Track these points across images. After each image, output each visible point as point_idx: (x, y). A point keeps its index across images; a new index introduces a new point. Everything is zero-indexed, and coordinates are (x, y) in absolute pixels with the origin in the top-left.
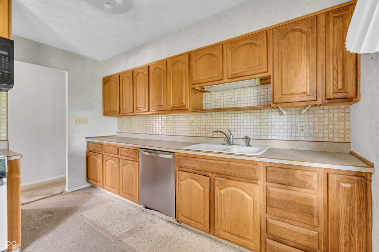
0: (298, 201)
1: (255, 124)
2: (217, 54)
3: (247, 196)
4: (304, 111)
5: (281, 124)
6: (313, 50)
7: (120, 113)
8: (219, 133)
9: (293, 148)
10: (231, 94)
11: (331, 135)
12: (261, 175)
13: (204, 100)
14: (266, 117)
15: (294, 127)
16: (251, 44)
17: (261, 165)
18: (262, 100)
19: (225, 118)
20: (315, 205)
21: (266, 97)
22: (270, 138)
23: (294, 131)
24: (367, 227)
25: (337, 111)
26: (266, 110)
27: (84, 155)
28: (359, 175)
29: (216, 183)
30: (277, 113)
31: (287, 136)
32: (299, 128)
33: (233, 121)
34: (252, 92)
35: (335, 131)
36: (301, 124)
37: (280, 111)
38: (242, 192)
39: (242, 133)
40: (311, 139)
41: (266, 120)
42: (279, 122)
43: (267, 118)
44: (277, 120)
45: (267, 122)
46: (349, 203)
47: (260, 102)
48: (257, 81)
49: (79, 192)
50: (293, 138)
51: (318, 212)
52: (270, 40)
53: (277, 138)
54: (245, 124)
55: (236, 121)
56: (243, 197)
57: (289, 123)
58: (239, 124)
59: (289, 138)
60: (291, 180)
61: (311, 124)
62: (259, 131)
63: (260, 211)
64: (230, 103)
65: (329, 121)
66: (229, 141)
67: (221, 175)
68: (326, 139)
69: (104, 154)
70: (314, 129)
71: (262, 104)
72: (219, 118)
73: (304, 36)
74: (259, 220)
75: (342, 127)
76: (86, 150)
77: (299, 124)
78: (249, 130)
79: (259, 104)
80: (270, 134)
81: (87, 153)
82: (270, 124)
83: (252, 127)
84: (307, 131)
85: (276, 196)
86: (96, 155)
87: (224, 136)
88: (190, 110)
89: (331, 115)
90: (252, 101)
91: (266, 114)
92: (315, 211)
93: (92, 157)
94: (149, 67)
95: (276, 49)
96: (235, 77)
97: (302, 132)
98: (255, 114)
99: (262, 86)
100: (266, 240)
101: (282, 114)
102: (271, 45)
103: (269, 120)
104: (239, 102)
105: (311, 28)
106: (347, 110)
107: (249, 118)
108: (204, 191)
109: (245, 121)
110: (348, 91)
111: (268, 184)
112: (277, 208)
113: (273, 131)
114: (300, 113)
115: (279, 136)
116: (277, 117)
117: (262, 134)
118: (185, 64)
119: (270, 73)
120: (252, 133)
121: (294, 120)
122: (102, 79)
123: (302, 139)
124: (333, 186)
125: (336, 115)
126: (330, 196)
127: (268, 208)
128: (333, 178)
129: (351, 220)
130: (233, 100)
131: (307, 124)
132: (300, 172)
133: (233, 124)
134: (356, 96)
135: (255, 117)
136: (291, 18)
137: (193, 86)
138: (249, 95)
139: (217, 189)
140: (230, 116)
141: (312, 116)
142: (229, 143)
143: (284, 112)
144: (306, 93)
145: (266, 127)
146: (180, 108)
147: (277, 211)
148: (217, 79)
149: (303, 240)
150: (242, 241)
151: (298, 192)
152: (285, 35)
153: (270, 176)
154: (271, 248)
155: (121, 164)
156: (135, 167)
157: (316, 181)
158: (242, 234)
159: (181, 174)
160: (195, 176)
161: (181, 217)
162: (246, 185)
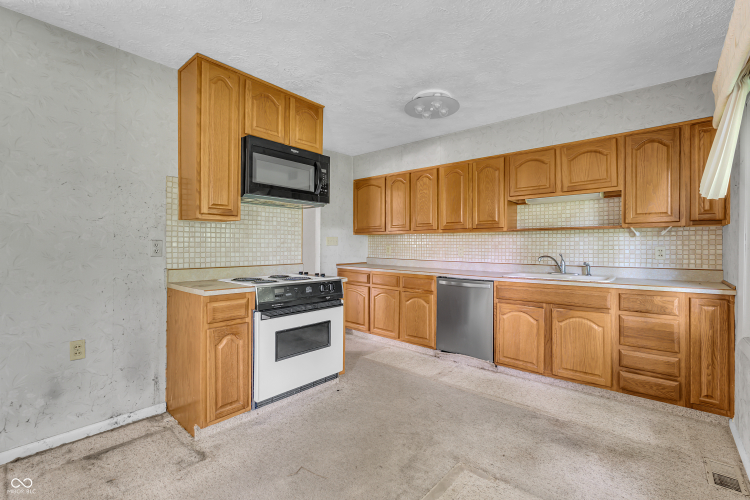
0: (657, 328)
1: (596, 247)
2: (547, 161)
3: (596, 327)
4: (663, 233)
5: (632, 247)
6: (676, 164)
7: (385, 230)
8: (546, 259)
9: (650, 277)
10: (560, 208)
11: (699, 262)
12: (612, 303)
13: (518, 215)
14: (611, 239)
15: (650, 252)
16: (595, 152)
17: (613, 292)
18: (606, 218)
19: (550, 239)
20: (676, 330)
21: (611, 213)
22: (617, 265)
23: (650, 256)
24: (729, 347)
25: (706, 233)
26: (612, 230)
28: (722, 298)
29: (555, 314)
30: (627, 234)
31: (641, 263)
32: (657, 253)
33: (563, 243)
34: (591, 206)
35: (704, 257)
36: (660, 248)
37: (631, 232)
38: (589, 322)
39: (576, 259)
40: (673, 266)
41: (611, 243)
42: (629, 245)
43: (613, 241)
44: (627, 243)
45: (613, 245)
46: (712, 326)
47: (603, 220)
48: (601, 195)
50: (649, 266)
51: (679, 338)
52: (622, 149)
53: (627, 265)
54: (581, 247)
55: (567, 243)
56: (591, 328)
57: (644, 247)
58: (572, 248)
59: (643, 265)
60: (649, 307)
61: (673, 247)
62: (601, 256)
63: (612, 343)
64: (559, 220)
65: (696, 245)
66: (558, 268)
67: (560, 305)
68: (692, 267)
69: (372, 286)
70: (676, 254)
71: (606, 222)
72: (542, 240)
73: (665, 148)
74: (609, 352)
75: (712, 252)
77: (657, 248)
78: (586, 255)
79: (601, 222)
80: (617, 260)
82: (616, 248)
83: (591, 252)
84: (668, 257)
85: (630, 325)
87: (553, 263)
88: (505, 229)
89: (698, 238)
90: (592, 218)
91: (611, 235)
92: (676, 337)
94: (438, 170)
95: (629, 161)
96: (573, 191)
97: (660, 258)
98: (596, 235)
99: (607, 199)
100: (619, 373)
101: (634, 235)
102: (623, 155)
103: (616, 243)
104: (572, 219)
105: (673, 140)
106: (719, 232)
107: (586, 240)
108: (538, 324)
109: (582, 243)
110: (717, 212)
111: (621, 312)
112: (632, 337)
113: (621, 256)
114: (658, 235)
115: (629, 262)
116: (627, 239)
117: (606, 260)
118: (498, 169)
119: (621, 188)
120: (591, 259)
121: (650, 243)
122: (353, 182)
123: (661, 266)
124: (695, 310)
125: (705, 238)
126: (692, 320)
127: (622, 338)
128: (696, 302)
129: (713, 343)
130: (563, 216)
131: (667, 247)
132: (659, 298)
133: (564, 247)
134: (725, 218)
135: (596, 239)
136: (648, 126)
137: (510, 199)
138: (586, 210)
139: (555, 322)
140: (558, 237)
141: (675, 238)
142: (560, 271)
143: (637, 234)
144: (666, 213)
145: (611, 252)
146: (489, 226)
147: (632, 341)
148: (547, 191)
149: (661, 369)
150: (589, 378)
151: (655, 320)
152: (641, 146)
153: (624, 304)
154: (625, 380)
155: (403, 299)
156: (428, 302)
157: (677, 306)
158: (588, 371)
159: (504, 307)
160: (525, 308)
161: (503, 359)
162: (594, 315)
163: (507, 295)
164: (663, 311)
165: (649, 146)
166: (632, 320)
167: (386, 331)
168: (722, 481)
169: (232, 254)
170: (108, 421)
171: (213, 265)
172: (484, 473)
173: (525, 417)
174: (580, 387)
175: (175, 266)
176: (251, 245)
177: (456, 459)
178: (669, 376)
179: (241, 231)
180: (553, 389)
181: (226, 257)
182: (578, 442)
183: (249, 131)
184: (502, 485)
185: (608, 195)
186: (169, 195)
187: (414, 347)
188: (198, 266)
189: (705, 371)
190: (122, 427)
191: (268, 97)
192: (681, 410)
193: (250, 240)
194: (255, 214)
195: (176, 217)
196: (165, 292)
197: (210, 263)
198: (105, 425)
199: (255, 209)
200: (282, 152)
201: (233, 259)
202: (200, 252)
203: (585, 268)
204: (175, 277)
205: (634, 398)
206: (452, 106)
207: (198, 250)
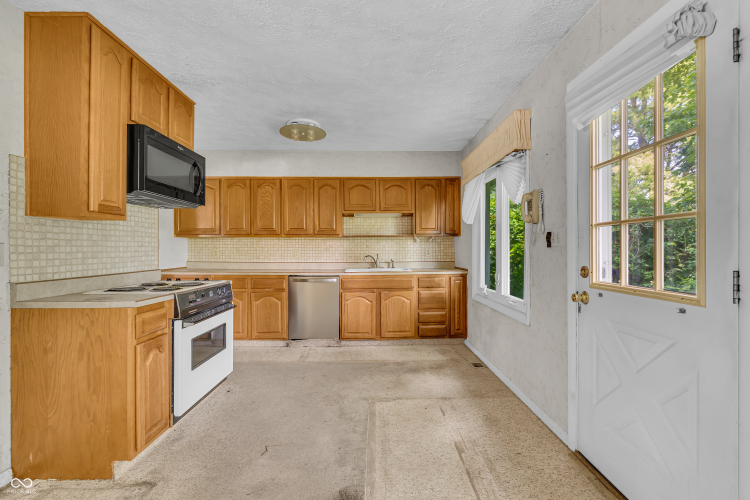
0: (436, 296)
2: (370, 187)
3: (407, 300)
4: (430, 240)
5: (415, 249)
8: (368, 258)
11: (445, 257)
12: (415, 284)
13: (346, 224)
14: (404, 244)
15: (423, 252)
16: (399, 186)
18: (401, 230)
20: (445, 296)
21: (404, 227)
23: (423, 254)
24: (465, 301)
28: (462, 275)
29: (382, 296)
30: (412, 241)
31: (419, 259)
32: (427, 252)
33: (378, 246)
34: (393, 221)
35: (447, 254)
36: (428, 249)
37: (414, 239)
38: (402, 298)
39: (386, 258)
40: (434, 260)
41: (403, 246)
42: (413, 248)
44: (412, 246)
46: (459, 291)
48: (401, 215)
50: (423, 260)
51: (446, 300)
52: (414, 187)
54: (387, 249)
56: (403, 301)
57: (420, 249)
60: (433, 285)
61: (434, 249)
62: (399, 255)
63: (414, 309)
65: (444, 247)
66: (374, 264)
67: (385, 289)
68: (442, 260)
70: (435, 253)
71: (401, 232)
73: (434, 190)
74: (413, 315)
75: (450, 251)
78: (392, 255)
79: (398, 232)
80: (407, 257)
82: (406, 249)
83: (395, 252)
84: (432, 254)
85: (424, 296)
87: (373, 260)
88: (341, 235)
90: (393, 230)
91: (404, 241)
92: (444, 300)
94: (281, 181)
95: (417, 195)
96: (386, 210)
97: (428, 255)
98: (396, 241)
99: (402, 218)
100: (418, 327)
101: (416, 241)
103: (406, 246)
105: (438, 186)
106: (453, 240)
107: (390, 244)
108: (372, 305)
110: (456, 229)
111: (419, 289)
112: (424, 303)
113: (409, 254)
114: (427, 241)
115: (413, 258)
116: (412, 243)
117: (401, 257)
118: (335, 188)
119: (413, 211)
121: (423, 246)
123: (428, 260)
124: (452, 283)
126: (451, 289)
127: (420, 305)
128: (452, 279)
129: (459, 300)
130: (376, 227)
131: (431, 249)
132: (437, 278)
134: (459, 232)
135: (395, 243)
137: (344, 212)
138: (390, 224)
139: (383, 301)
140: (373, 242)
141: (435, 243)
142: (376, 266)
143: (418, 241)
144: (435, 229)
145: (404, 252)
146: (329, 233)
147: (426, 306)
148: (370, 208)
149: (439, 319)
150: (403, 334)
151: (436, 291)
152: (423, 187)
153: (421, 284)
154: (423, 330)
155: (253, 299)
156: (279, 299)
157: (444, 281)
158: (403, 329)
159: (347, 295)
160: (363, 294)
161: (347, 335)
162: (405, 293)
163: (350, 286)
164: (439, 287)
165: (427, 187)
166: (425, 293)
168: (476, 365)
171: (68, 276)
172: (387, 400)
173: (380, 367)
174: (396, 342)
175: (22, 279)
176: (109, 250)
177: (365, 399)
178: (442, 323)
180: (382, 348)
181: (83, 264)
182: (416, 369)
183: (137, 119)
184: (401, 401)
185: (404, 215)
186: (13, 181)
187: (269, 343)
188: (50, 277)
189: (456, 316)
191: (153, 83)
192: (447, 340)
193: (109, 244)
195: (22, 212)
196: (9, 314)
201: (90, 267)
202: (53, 260)
203: (391, 264)
204: (24, 294)
205: (424, 340)
206: (320, 134)
207: (50, 256)
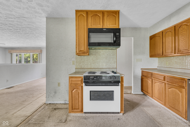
7: (163, 55)
27: (140, 78)
49: (139, 95)
69: (153, 79)
76: (141, 75)
81: (142, 77)
86: (147, 79)
93: (145, 79)
122: (149, 37)
156: (180, 92)
167: (159, 99)
169: (92, 65)
170: (64, 102)
175: (77, 67)
179: (95, 58)
181: (90, 65)
190: (66, 104)
191: (97, 15)
193: (98, 61)
194: (99, 52)
197: (86, 67)
198: (63, 102)
199: (99, 51)
200: (100, 31)
202: (83, 64)
